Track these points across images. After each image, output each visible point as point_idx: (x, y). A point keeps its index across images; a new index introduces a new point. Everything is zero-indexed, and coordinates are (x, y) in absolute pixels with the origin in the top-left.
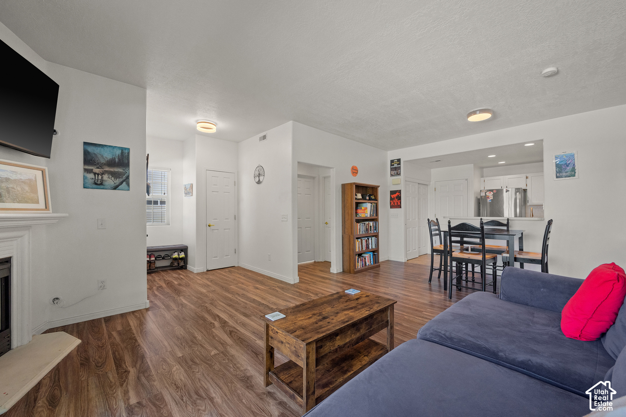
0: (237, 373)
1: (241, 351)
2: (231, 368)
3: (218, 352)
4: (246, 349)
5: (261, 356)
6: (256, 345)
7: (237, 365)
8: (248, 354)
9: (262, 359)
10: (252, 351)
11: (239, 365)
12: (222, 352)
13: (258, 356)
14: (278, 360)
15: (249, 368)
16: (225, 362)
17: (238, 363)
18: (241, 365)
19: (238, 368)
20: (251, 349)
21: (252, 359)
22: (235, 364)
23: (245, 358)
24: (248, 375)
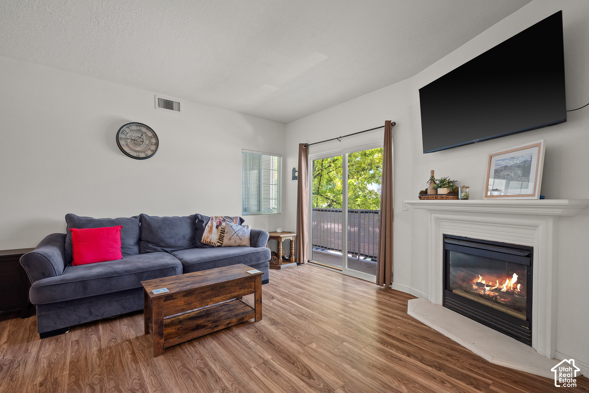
0: (283, 327)
1: (286, 346)
2: (289, 331)
3: (309, 345)
4: (282, 348)
5: (265, 340)
6: (271, 353)
7: (285, 333)
8: (278, 343)
9: (264, 337)
10: (274, 345)
11: (283, 332)
12: (305, 345)
13: (267, 340)
14: (249, 336)
15: (274, 330)
16: (297, 336)
17: (285, 335)
18: (282, 333)
19: (284, 331)
20: (275, 347)
21: (273, 337)
22: (287, 333)
23: (280, 338)
24: (274, 326)
